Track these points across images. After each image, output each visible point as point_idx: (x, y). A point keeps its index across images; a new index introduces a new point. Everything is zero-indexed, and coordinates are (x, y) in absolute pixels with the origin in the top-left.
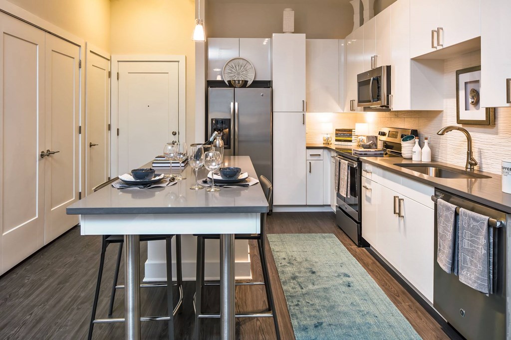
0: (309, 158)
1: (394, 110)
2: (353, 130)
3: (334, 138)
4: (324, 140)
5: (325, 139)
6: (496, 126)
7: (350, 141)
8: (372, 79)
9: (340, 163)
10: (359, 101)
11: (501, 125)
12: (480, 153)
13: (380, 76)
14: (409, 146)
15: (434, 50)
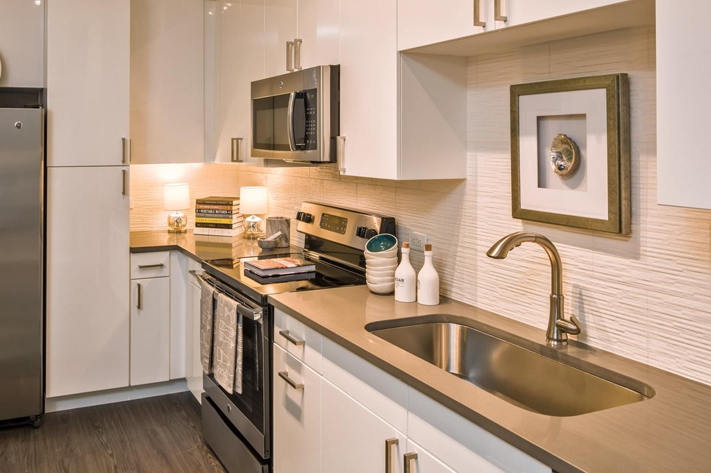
0: (136, 274)
1: (347, 173)
2: (235, 203)
3: (192, 219)
4: (170, 225)
5: (172, 221)
6: (633, 235)
7: (229, 226)
8: (293, 94)
9: (214, 301)
10: (256, 145)
11: (649, 234)
12: (580, 298)
13: (314, 91)
14: (384, 264)
15: (480, 30)
